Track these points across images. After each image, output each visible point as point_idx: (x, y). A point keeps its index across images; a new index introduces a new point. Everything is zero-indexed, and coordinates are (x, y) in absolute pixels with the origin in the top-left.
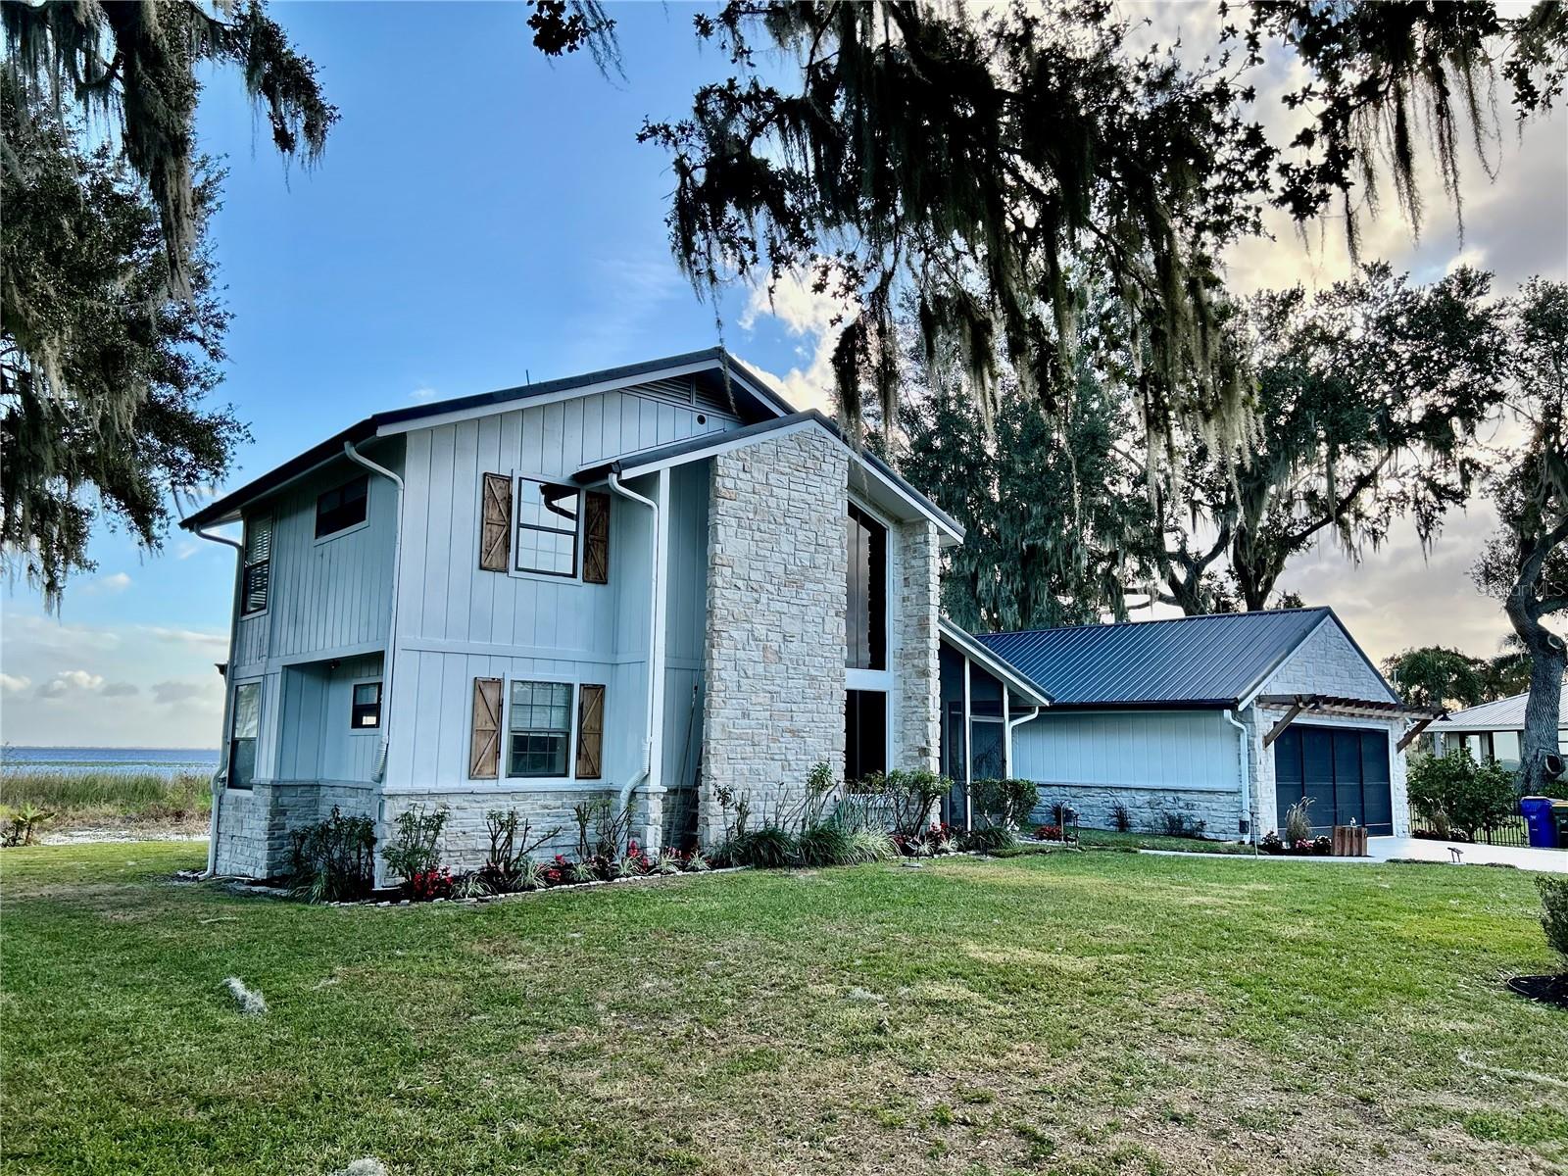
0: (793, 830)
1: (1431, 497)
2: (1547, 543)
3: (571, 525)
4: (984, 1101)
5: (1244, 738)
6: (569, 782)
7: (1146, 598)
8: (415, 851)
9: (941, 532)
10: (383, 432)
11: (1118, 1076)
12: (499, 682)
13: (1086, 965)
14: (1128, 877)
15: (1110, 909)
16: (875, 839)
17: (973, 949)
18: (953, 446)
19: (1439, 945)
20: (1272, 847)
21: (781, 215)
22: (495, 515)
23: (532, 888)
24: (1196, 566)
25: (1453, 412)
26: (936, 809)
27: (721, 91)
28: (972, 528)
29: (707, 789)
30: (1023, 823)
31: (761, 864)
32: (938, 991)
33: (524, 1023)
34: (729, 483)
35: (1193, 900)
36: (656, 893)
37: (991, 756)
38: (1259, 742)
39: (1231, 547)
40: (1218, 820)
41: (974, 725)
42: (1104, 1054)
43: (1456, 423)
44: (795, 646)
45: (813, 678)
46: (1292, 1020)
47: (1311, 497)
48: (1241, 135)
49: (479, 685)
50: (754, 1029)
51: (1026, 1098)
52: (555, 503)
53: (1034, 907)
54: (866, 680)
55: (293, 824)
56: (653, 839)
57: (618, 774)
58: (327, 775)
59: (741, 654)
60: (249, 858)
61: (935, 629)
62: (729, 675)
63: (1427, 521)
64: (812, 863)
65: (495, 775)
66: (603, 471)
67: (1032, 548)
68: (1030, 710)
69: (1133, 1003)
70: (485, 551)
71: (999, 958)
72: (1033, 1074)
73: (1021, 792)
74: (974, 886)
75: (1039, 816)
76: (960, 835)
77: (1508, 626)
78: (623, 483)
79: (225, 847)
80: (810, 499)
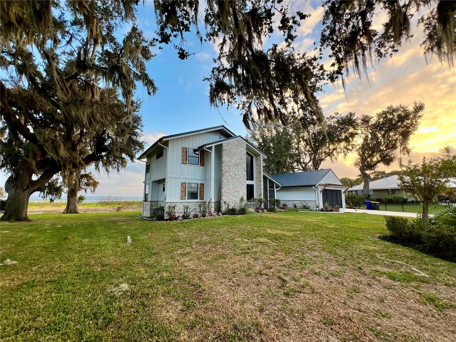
0: (238, 208)
1: (346, 151)
2: (366, 159)
3: (198, 156)
4: (271, 268)
5: (316, 191)
6: (198, 200)
7: (298, 170)
8: (171, 212)
9: (263, 157)
10: (164, 140)
11: (301, 261)
12: (186, 183)
13: (291, 234)
14: (297, 216)
15: (295, 222)
16: (252, 210)
17: (269, 231)
18: (265, 145)
19: (361, 229)
20: (322, 210)
21: (229, 93)
22: (184, 154)
23: (190, 218)
24: (306, 164)
25: (350, 136)
26: (263, 204)
27: (217, 68)
28: (268, 157)
29: (222, 201)
30: (278, 207)
31: (232, 214)
32: (261, 240)
33: (178, 246)
34: (225, 148)
35: (310, 220)
36: (212, 220)
37: (272, 195)
38: (319, 192)
39: (312, 161)
40: (312, 206)
41: (269, 190)
42: (297, 255)
43: (350, 139)
44: (237, 176)
45: (241, 182)
46: (337, 247)
47: (325, 152)
48: (319, 67)
49: (182, 184)
50: (223, 248)
51: (280, 268)
52: (196, 153)
53: (281, 222)
54: (250, 182)
55: (154, 208)
56: (213, 210)
57: (206, 199)
58: (160, 200)
59: (228, 178)
60: (147, 214)
61: (262, 173)
62: (226, 181)
63: (345, 155)
64: (241, 214)
65: (185, 199)
66: (202, 146)
67: (279, 161)
68: (279, 188)
69: (302, 243)
70: (183, 160)
71: (274, 232)
72: (282, 261)
73: (278, 201)
74: (269, 218)
75: (281, 205)
76: (267, 209)
77: (360, 173)
78: (206, 148)
79: (144, 212)
80: (240, 151)
